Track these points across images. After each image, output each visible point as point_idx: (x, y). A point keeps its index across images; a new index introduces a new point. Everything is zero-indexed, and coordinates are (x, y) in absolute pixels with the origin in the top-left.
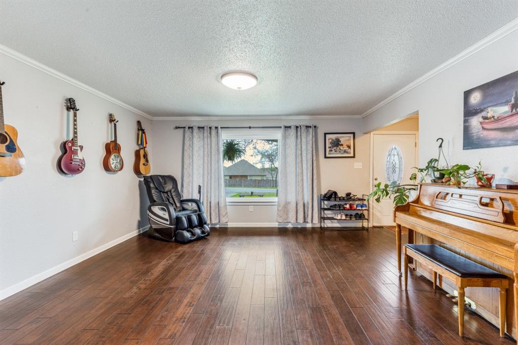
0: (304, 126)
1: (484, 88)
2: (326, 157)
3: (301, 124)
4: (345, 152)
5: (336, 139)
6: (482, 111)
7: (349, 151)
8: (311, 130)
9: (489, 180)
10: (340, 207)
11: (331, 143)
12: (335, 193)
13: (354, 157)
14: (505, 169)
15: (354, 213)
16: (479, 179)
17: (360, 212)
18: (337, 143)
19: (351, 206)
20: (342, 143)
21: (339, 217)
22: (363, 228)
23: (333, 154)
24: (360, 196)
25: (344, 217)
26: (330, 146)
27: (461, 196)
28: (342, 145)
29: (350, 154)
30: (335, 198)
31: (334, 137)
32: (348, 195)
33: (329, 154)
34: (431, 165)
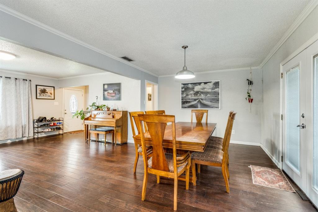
0: (21, 79)
1: (108, 84)
2: (37, 98)
3: (19, 78)
4: (49, 96)
5: (44, 89)
6: (107, 91)
7: (51, 96)
8: (27, 82)
9: (109, 108)
10: (48, 125)
11: (40, 91)
12: (45, 118)
13: (54, 99)
14: (112, 106)
15: (55, 127)
16: (107, 108)
17: (58, 127)
18: (44, 91)
19: (54, 124)
20: (47, 91)
21: (47, 130)
22: (59, 134)
23: (41, 97)
24: (58, 119)
25: (50, 130)
26: (40, 92)
27: (103, 113)
28: (47, 92)
29: (52, 97)
30: (45, 120)
31: (42, 88)
32: (52, 119)
33: (39, 97)
34: (93, 105)
